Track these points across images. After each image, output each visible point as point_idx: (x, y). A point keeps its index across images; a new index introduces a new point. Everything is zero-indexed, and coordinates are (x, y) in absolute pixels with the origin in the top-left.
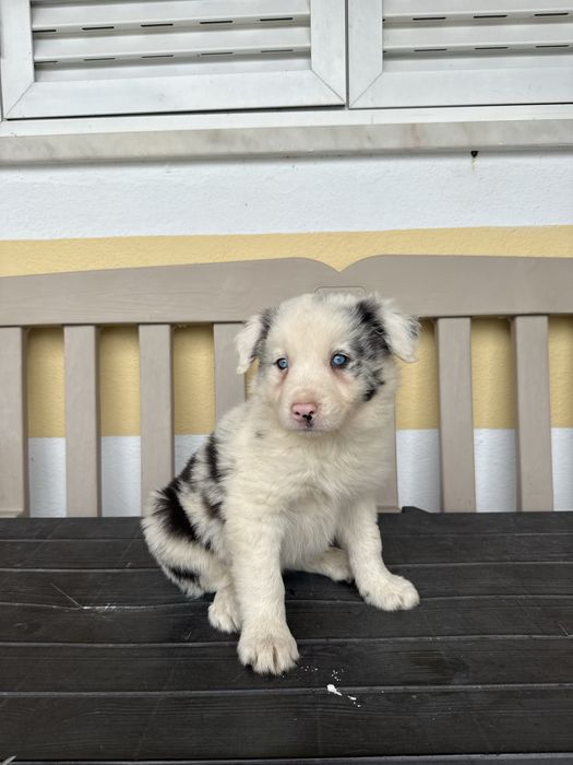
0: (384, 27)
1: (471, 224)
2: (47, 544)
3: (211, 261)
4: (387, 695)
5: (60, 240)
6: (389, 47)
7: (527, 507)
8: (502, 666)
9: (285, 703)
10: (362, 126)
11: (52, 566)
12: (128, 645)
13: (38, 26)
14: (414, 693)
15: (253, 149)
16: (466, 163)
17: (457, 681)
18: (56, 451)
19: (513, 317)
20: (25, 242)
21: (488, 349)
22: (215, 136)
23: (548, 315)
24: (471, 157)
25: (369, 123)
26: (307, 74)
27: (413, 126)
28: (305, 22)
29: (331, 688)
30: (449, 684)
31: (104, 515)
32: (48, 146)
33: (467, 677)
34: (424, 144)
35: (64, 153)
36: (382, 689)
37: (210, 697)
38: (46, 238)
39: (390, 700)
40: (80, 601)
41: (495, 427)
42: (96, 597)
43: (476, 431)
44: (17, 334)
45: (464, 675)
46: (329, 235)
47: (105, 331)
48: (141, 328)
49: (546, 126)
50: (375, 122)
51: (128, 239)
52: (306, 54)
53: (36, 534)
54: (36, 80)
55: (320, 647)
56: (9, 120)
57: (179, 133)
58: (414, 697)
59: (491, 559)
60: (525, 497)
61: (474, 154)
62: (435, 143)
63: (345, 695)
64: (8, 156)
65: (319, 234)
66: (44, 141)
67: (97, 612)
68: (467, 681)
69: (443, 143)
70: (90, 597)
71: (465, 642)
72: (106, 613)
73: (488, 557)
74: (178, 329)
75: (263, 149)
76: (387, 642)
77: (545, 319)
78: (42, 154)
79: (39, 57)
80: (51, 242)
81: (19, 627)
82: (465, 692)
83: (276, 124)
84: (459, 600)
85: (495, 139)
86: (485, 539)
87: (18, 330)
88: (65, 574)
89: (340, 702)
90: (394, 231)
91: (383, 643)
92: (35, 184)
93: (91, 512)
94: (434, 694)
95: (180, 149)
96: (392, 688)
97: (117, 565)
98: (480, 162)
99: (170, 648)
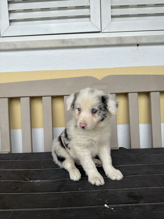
0: (111, 8)
1: (137, 66)
2: (18, 161)
3: (62, 78)
4: (122, 207)
5: (18, 72)
6: (113, 14)
7: (155, 146)
8: (153, 197)
9: (93, 211)
10: (106, 38)
11: (20, 168)
12: (45, 193)
13: (10, 9)
14: (130, 206)
15: (74, 45)
16: (135, 48)
17: (141, 202)
18: (19, 133)
19: (150, 92)
20: (8, 73)
21: (143, 101)
22: (63, 41)
23: (160, 91)
24: (137, 46)
25: (107, 37)
26: (89, 23)
27: (120, 38)
28: (88, 7)
29: (106, 205)
30: (139, 203)
31: (33, 152)
32: (14, 45)
33: (144, 201)
34: (124, 43)
35: (19, 47)
36: (121, 205)
37: (71, 209)
38: (14, 71)
39: (123, 209)
40: (29, 179)
41: (145, 123)
42: (34, 178)
43: (140, 125)
44: (7, 100)
45: (143, 200)
46: (96, 69)
47: (32, 98)
48: (43, 97)
49: (158, 37)
50: (109, 36)
51: (38, 71)
52: (89, 17)
53: (14, 158)
54: (10, 25)
55: (101, 192)
56: (2, 37)
57: (53, 40)
58: (130, 208)
59: (146, 163)
60: (154, 143)
61: (138, 45)
62: (127, 42)
63: (110, 208)
64: (2, 48)
65: (93, 69)
66: (13, 43)
67: (35, 183)
68: (144, 202)
69: (129, 42)
70: (32, 178)
71: (142, 189)
72: (37, 183)
73: (145, 162)
74: (53, 97)
75: (77, 45)
76: (120, 190)
77: (159, 93)
78: (13, 47)
79: (11, 19)
80: (16, 73)
81: (13, 188)
82: (144, 206)
83: (81, 37)
84: (138, 176)
85: (144, 41)
86: (144, 157)
87: (7, 99)
88: (24, 171)
89: (109, 210)
90: (115, 68)
91: (119, 190)
92: (10, 56)
93: (30, 151)
94: (135, 206)
95: (53, 45)
96: (123, 205)
97: (39, 168)
98: (139, 47)
99: (58, 194)
